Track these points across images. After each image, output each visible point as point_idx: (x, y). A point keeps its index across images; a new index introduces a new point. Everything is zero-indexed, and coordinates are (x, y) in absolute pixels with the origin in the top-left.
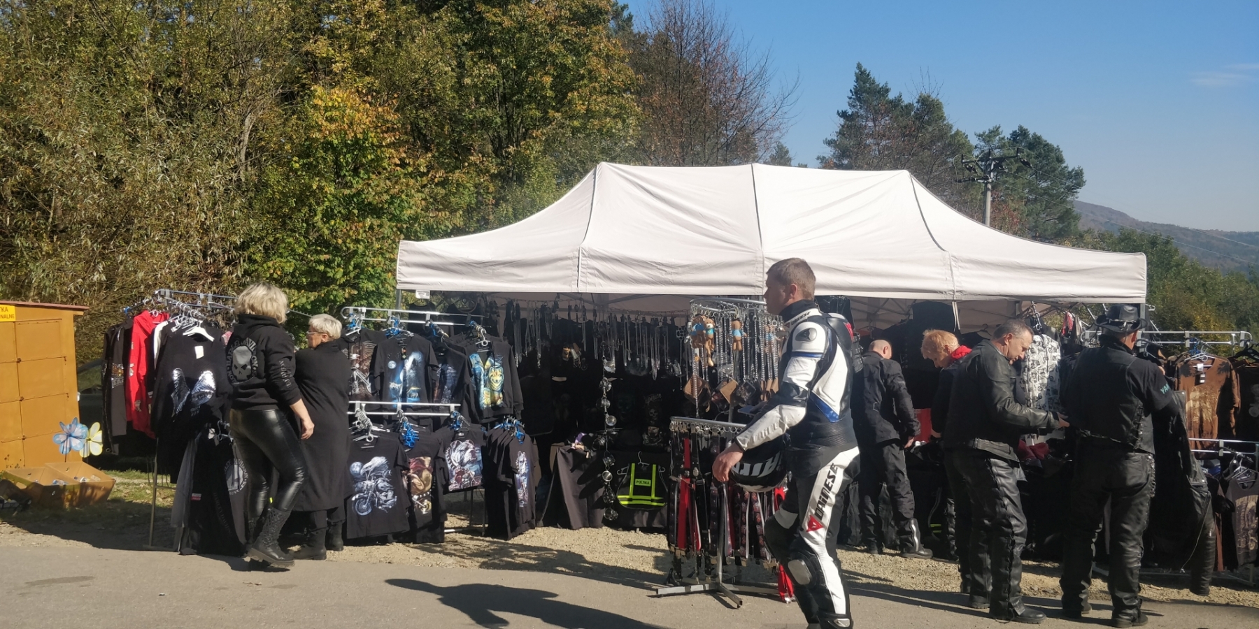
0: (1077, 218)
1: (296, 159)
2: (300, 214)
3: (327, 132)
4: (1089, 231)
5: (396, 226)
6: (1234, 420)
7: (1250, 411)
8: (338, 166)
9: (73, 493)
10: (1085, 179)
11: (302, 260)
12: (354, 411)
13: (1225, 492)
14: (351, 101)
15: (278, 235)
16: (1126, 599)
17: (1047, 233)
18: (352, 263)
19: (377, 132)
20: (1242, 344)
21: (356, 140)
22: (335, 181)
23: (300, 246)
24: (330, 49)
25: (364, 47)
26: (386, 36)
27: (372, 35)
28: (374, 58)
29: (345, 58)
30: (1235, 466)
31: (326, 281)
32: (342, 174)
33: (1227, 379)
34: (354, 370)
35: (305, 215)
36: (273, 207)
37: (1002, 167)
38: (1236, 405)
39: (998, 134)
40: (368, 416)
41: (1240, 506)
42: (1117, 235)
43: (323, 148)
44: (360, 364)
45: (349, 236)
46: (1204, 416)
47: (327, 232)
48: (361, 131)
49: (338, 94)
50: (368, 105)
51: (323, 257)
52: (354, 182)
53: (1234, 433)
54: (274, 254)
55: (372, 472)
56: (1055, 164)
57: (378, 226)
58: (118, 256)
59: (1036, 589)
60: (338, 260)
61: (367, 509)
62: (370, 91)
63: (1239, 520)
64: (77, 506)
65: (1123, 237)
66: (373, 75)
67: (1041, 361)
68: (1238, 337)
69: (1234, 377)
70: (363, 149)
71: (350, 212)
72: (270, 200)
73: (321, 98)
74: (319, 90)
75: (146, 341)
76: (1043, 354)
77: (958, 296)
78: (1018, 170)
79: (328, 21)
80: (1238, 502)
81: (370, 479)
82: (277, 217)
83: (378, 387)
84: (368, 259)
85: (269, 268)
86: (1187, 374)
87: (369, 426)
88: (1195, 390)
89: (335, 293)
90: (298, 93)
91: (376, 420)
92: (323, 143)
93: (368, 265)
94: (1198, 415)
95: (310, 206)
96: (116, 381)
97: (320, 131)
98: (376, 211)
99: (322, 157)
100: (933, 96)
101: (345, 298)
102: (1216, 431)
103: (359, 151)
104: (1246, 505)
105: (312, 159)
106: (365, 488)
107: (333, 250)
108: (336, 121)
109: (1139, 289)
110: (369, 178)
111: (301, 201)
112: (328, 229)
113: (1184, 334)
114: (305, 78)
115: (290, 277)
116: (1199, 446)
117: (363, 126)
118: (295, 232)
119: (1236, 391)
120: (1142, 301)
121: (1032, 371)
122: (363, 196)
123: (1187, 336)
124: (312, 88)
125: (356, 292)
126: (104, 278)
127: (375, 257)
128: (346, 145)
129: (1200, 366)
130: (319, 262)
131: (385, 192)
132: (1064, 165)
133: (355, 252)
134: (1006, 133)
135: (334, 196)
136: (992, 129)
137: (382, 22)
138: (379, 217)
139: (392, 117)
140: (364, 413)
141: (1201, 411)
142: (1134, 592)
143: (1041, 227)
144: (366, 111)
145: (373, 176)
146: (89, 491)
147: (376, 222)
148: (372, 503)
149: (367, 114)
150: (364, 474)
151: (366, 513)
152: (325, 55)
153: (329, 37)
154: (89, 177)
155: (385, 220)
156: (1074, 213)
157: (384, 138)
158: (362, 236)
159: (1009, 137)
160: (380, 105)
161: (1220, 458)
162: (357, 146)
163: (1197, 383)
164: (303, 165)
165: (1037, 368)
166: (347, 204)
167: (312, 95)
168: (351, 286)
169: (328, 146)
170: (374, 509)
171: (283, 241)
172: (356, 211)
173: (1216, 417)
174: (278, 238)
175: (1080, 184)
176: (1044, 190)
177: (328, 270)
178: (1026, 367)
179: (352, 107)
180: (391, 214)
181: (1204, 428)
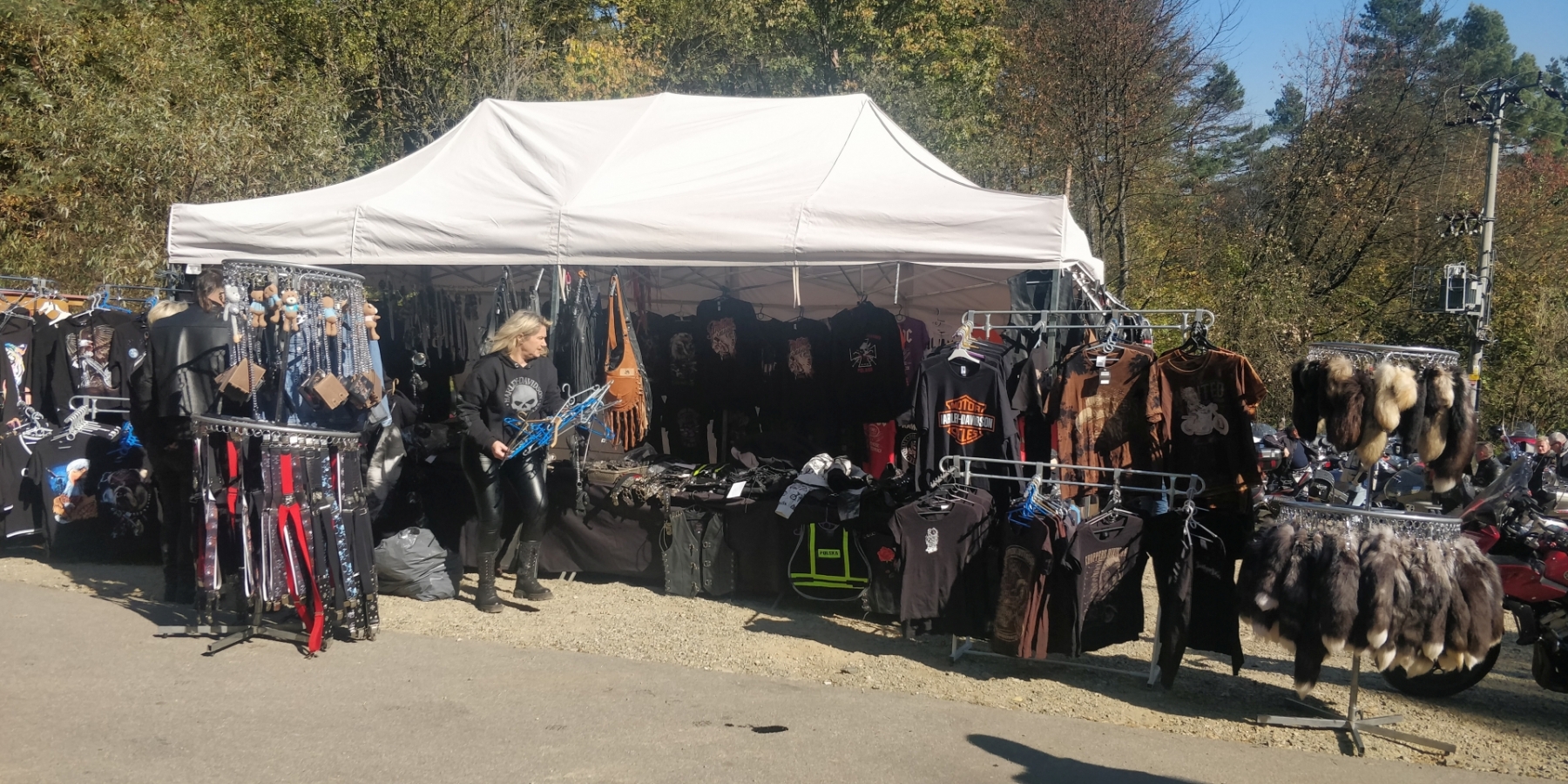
6: (1157, 439)
7: (1183, 426)
20: (1197, 328)
37: (1519, 101)
41: (1092, 564)
63: (1090, 582)
80: (1090, 558)
86: (1081, 370)
102: (1127, 455)
104: (1103, 562)
129: (1101, 360)
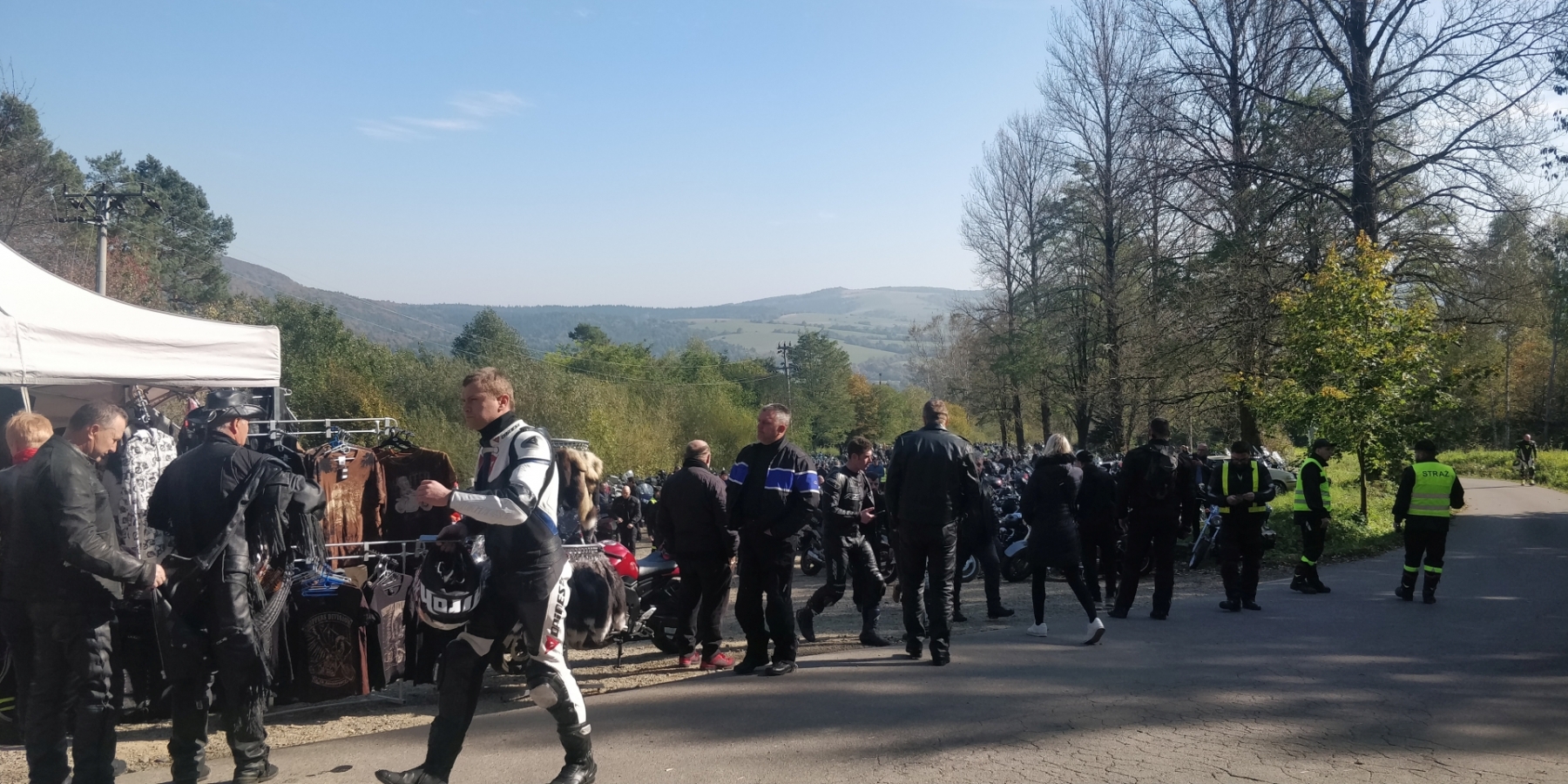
0: (225, 279)
4: (241, 297)
6: (379, 519)
7: (397, 507)
10: (234, 231)
13: (369, 601)
16: (249, 751)
17: (188, 296)
20: (387, 432)
30: (381, 570)
33: (371, 472)
37: (121, 206)
38: (382, 502)
39: (119, 163)
41: (386, 616)
42: (272, 301)
46: (348, 517)
53: (381, 534)
56: (197, 209)
59: (146, 760)
63: (386, 631)
65: (280, 305)
67: (150, 464)
68: (383, 423)
69: (378, 470)
76: (152, 454)
77: (28, 379)
78: (148, 213)
80: (384, 612)
86: (327, 469)
88: (336, 488)
94: (341, 515)
100: (21, 99)
102: (360, 533)
104: (393, 614)
109: (271, 369)
113: (324, 423)
116: (343, 552)
119: (381, 485)
120: (276, 383)
121: (138, 476)
123: (328, 425)
129: (342, 459)
132: (208, 211)
134: (131, 162)
136: (109, 154)
141: (344, 511)
142: (258, 739)
143: (181, 288)
156: (223, 273)
159: (135, 168)
161: (366, 563)
163: (339, 479)
165: (144, 473)
173: (360, 517)
175: (228, 237)
176: (184, 241)
178: (128, 471)
181: (348, 531)
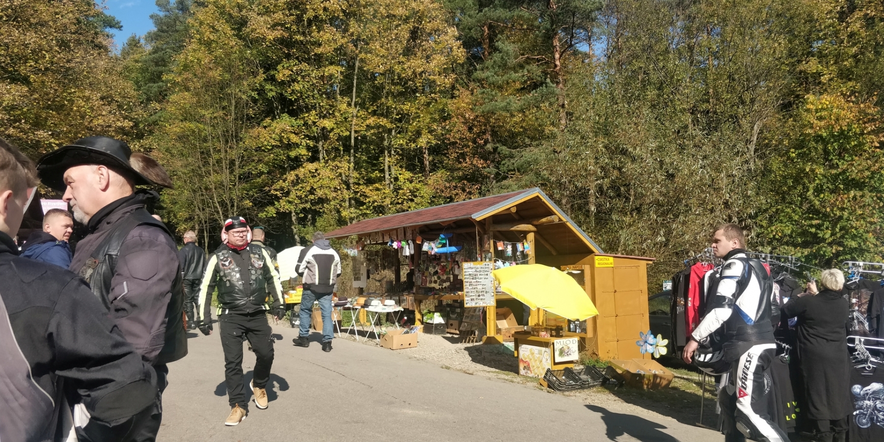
1: (793, 150)
2: (796, 191)
3: (818, 128)
5: (876, 196)
8: (826, 152)
9: (649, 380)
11: (797, 224)
12: (854, 343)
14: (837, 102)
15: (779, 207)
18: (838, 226)
19: (859, 124)
21: (842, 132)
22: (824, 164)
23: (796, 214)
24: (819, 66)
25: (847, 60)
26: (866, 48)
27: (854, 50)
28: (856, 67)
29: (831, 71)
31: (816, 240)
32: (830, 158)
34: (854, 311)
35: (800, 191)
36: (775, 187)
40: (867, 349)
43: (814, 140)
44: (859, 307)
45: (836, 205)
47: (817, 203)
48: (846, 124)
49: (826, 99)
50: (851, 104)
51: (814, 222)
52: (840, 163)
54: (776, 221)
55: (870, 395)
57: (860, 196)
58: (672, 225)
60: (826, 224)
61: (867, 424)
62: (853, 93)
64: (651, 388)
66: (854, 80)
70: (848, 138)
71: (836, 187)
72: (772, 182)
73: (812, 104)
74: (811, 97)
75: (699, 283)
79: (817, 45)
81: (869, 400)
82: (778, 193)
83: (875, 326)
84: (852, 223)
85: (772, 231)
87: (868, 357)
89: (824, 249)
90: (794, 101)
91: (874, 353)
92: (814, 137)
93: (852, 227)
95: (804, 184)
96: (679, 309)
97: (812, 128)
98: (858, 185)
99: (814, 147)
101: (832, 253)
103: (844, 139)
105: (805, 150)
106: (865, 406)
107: (822, 217)
108: (825, 118)
110: (852, 160)
111: (797, 180)
112: (819, 201)
114: (800, 90)
115: (788, 238)
117: (848, 120)
118: (791, 204)
122: (848, 174)
124: (806, 97)
125: (841, 249)
126: (664, 240)
127: (857, 221)
128: (833, 136)
130: (811, 226)
131: (867, 170)
133: (841, 218)
135: (824, 176)
137: (862, 38)
138: (861, 190)
139: (872, 111)
140: (863, 346)
144: (850, 108)
145: (857, 158)
146: (658, 380)
147: (859, 194)
148: (872, 419)
149: (851, 111)
150: (864, 395)
151: (865, 427)
152: (815, 71)
153: (818, 58)
154: (655, 175)
155: (866, 191)
157: (865, 128)
158: (847, 204)
160: (862, 103)
162: (843, 135)
164: (799, 154)
166: (834, 181)
167: (805, 102)
168: (837, 244)
169: (819, 138)
170: (873, 425)
171: (783, 211)
172: (842, 186)
174: (779, 209)
177: (819, 232)
179: (838, 107)
180: (871, 186)
